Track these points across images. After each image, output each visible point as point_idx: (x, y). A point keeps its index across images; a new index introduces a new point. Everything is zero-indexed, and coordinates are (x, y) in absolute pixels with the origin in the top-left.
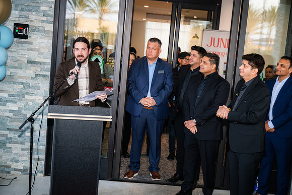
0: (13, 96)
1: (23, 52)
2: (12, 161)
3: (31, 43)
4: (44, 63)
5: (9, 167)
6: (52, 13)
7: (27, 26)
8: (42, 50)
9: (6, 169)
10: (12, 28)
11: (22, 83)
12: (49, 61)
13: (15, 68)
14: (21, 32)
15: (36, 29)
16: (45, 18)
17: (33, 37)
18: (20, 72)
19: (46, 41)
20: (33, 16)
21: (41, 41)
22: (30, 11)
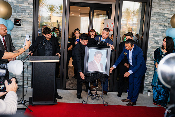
1: (19, 32)
6: (32, 14)
11: (19, 46)
13: (16, 39)
18: (18, 41)
20: (23, 15)
21: (27, 26)
22: (21, 13)
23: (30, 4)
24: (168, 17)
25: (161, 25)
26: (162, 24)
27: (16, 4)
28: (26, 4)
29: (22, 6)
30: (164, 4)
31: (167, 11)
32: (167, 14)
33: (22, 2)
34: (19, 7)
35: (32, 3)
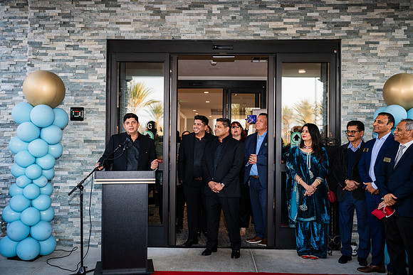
0: (72, 173)
1: (80, 132)
2: (73, 235)
3: (86, 124)
4: (99, 141)
5: (71, 240)
6: (104, 96)
7: (82, 109)
8: (97, 130)
9: (69, 243)
10: (69, 112)
11: (80, 161)
12: (104, 139)
13: (73, 147)
14: (77, 115)
15: (91, 111)
16: (98, 101)
17: (88, 119)
18: (78, 151)
19: (100, 121)
20: (87, 100)
21: (95, 121)
22: (84, 95)
23: (102, 78)
24: (376, 88)
25: (364, 105)
26: (365, 102)
27: (74, 80)
28: (92, 79)
29: (85, 83)
30: (366, 63)
31: (374, 75)
32: (374, 81)
33: (85, 76)
34: (78, 84)
35: (105, 75)
